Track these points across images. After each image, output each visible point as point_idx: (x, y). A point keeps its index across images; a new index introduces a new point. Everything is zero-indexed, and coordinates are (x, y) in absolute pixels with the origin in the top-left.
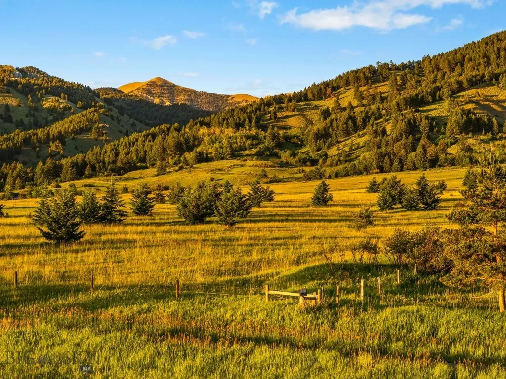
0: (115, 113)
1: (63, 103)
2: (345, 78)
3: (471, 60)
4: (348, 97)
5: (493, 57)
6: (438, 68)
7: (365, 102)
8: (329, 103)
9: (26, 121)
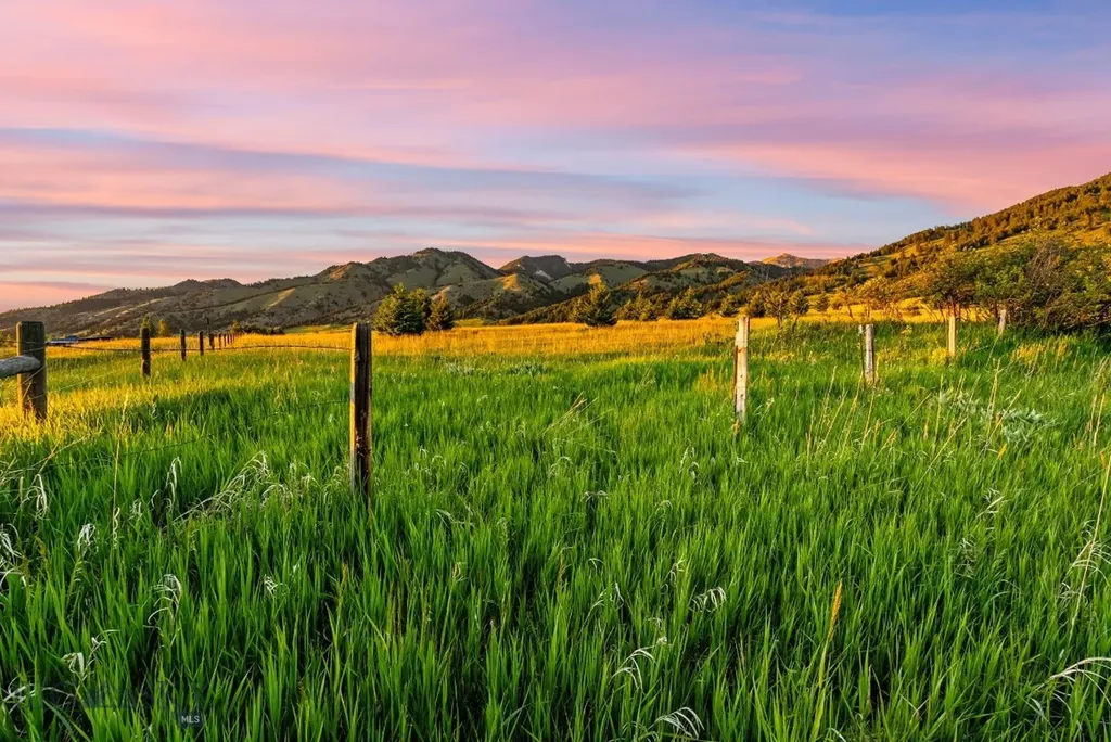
0: (757, 273)
1: (726, 270)
2: (909, 239)
3: (1015, 216)
5: (1036, 211)
6: (986, 224)
9: (707, 281)
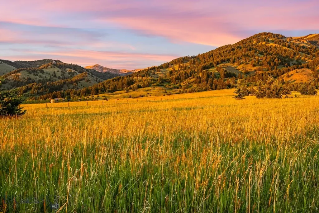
1: (73, 71)
2: (174, 61)
4: (176, 67)
7: (183, 69)
8: (171, 69)
9: (61, 77)
